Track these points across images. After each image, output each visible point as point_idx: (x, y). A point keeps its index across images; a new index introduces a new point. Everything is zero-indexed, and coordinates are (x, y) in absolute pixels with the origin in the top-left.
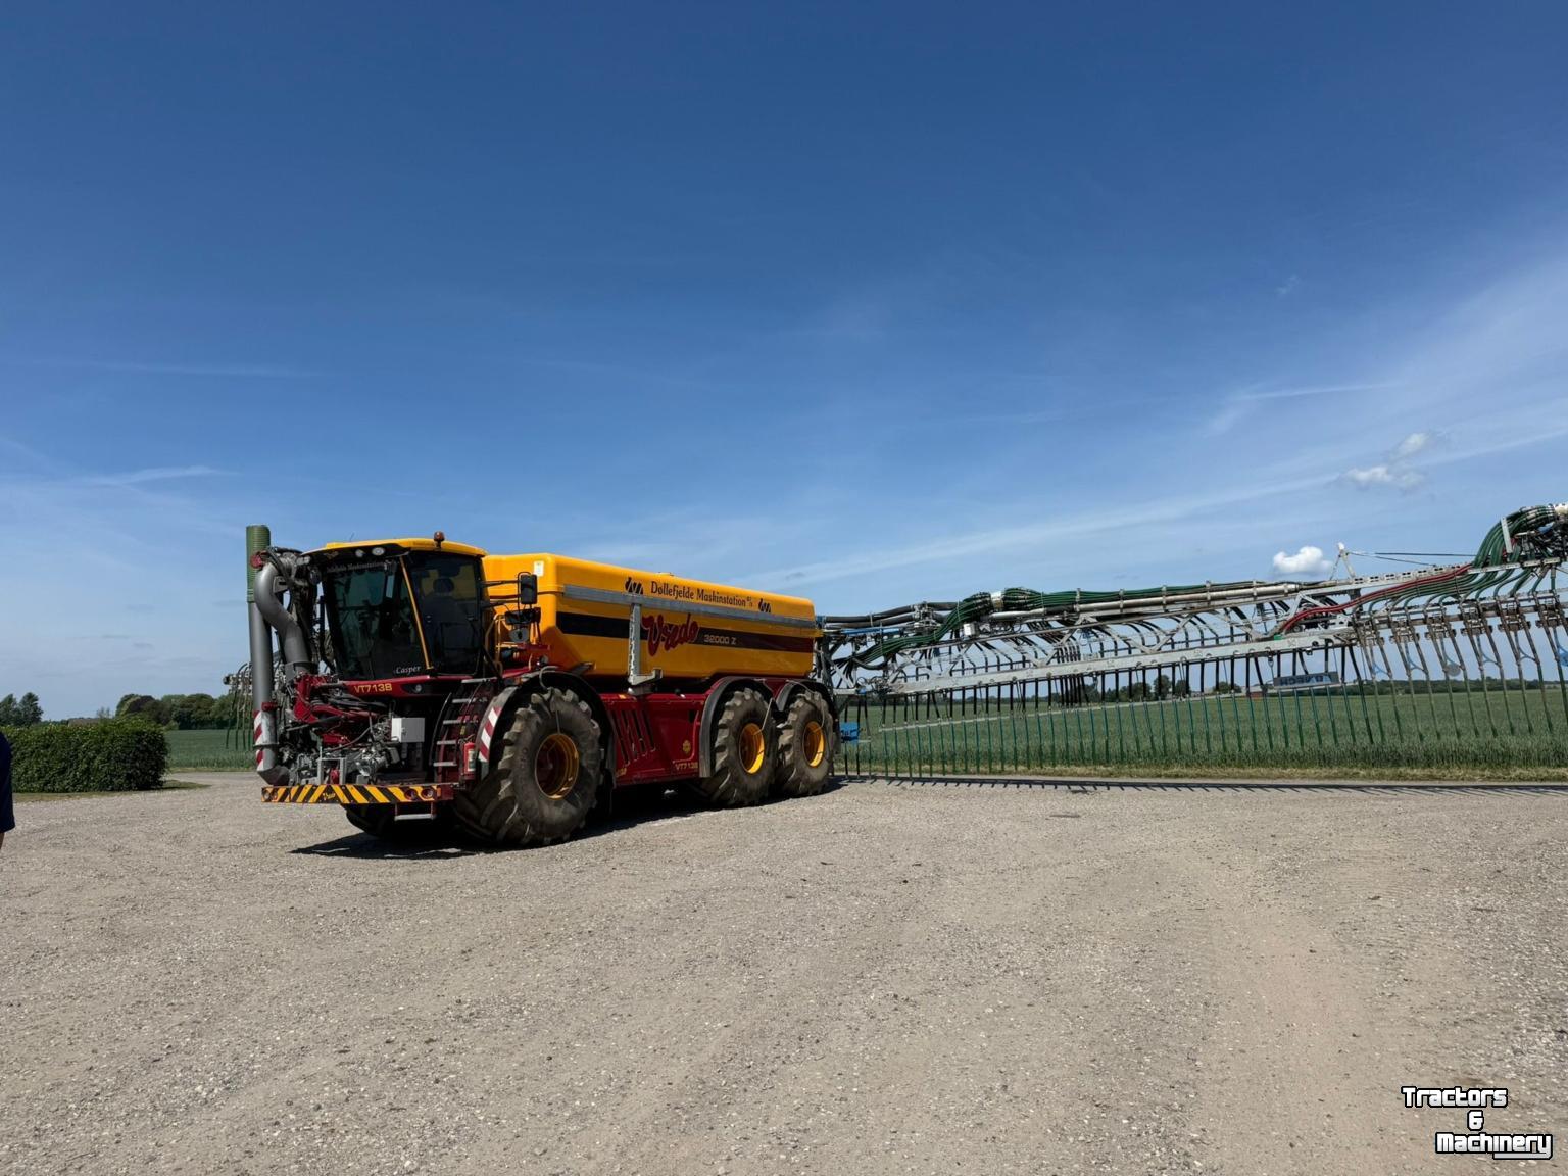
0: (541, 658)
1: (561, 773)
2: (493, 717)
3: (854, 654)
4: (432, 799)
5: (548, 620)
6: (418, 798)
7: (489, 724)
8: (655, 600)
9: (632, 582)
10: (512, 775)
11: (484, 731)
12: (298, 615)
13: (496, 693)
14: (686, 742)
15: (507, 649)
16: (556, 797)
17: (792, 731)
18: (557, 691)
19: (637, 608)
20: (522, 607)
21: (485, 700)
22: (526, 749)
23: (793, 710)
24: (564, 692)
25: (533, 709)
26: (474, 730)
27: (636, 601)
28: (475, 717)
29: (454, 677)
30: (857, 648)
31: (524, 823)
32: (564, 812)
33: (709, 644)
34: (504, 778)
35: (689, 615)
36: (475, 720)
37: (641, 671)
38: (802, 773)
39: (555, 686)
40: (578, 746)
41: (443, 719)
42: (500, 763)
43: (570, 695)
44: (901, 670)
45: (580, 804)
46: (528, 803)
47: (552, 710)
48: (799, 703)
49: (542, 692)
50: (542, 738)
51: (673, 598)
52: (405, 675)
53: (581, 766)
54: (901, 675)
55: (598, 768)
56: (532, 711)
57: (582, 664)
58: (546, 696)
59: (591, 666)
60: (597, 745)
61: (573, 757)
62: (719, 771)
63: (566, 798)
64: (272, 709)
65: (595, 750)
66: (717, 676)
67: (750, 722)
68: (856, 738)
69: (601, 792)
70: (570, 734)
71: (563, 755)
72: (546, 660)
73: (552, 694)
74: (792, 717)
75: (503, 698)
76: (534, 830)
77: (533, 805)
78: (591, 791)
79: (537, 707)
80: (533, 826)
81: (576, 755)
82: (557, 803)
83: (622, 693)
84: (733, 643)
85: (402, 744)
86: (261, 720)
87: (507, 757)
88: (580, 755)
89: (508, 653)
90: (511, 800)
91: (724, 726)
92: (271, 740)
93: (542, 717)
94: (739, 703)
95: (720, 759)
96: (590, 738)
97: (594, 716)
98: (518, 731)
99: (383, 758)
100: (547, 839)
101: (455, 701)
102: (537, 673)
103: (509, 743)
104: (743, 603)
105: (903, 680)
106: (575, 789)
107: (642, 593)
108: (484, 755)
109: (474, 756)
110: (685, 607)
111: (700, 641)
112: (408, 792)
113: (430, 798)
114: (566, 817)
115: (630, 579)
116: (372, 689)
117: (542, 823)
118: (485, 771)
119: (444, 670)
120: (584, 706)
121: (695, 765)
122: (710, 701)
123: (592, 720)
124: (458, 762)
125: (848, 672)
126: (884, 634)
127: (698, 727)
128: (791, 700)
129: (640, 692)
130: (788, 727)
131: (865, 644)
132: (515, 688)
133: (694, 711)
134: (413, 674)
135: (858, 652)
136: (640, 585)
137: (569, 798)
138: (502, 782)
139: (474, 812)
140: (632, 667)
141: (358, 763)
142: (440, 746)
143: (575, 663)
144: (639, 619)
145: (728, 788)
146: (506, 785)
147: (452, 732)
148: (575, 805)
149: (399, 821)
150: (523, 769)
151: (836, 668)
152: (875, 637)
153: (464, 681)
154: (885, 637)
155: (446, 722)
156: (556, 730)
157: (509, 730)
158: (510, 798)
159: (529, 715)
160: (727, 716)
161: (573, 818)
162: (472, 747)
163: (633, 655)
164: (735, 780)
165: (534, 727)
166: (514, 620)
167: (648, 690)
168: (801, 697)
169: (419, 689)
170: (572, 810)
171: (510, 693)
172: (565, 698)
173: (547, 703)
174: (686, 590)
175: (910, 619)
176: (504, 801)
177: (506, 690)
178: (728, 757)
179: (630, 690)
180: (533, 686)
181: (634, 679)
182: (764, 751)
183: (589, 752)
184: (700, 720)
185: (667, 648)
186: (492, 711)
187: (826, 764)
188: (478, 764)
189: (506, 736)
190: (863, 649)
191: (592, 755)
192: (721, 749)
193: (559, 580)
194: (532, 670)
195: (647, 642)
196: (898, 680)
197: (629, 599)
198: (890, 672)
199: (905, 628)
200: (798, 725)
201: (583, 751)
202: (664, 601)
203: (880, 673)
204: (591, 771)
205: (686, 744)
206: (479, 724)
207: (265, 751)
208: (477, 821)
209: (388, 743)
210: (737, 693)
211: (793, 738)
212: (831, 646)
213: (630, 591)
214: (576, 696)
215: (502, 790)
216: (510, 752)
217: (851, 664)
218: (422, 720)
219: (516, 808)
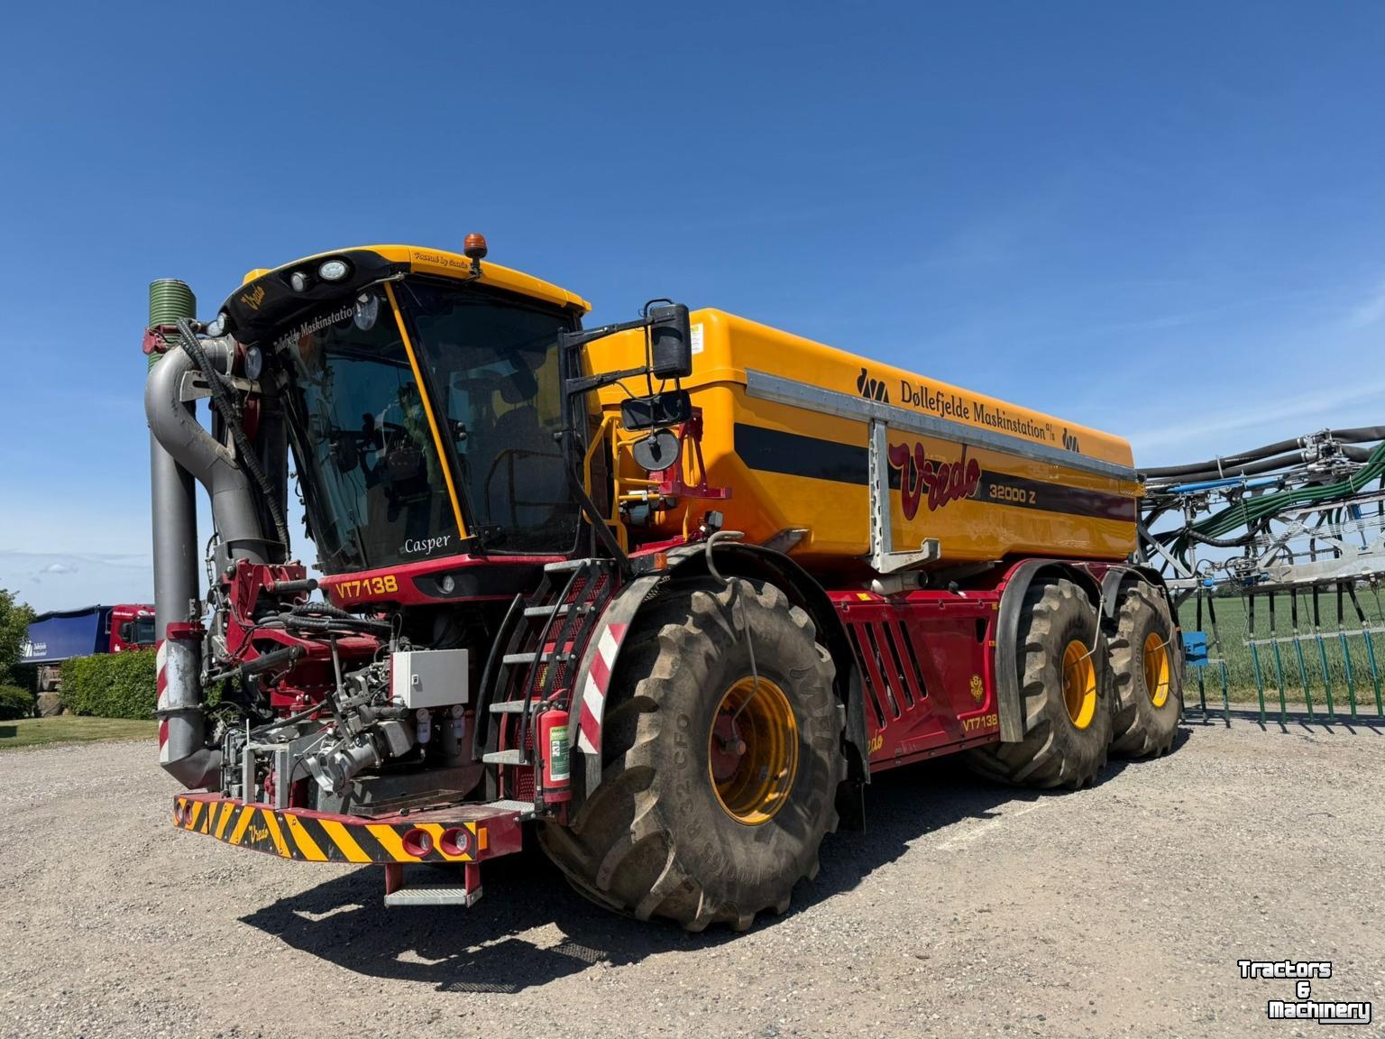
0: (708, 514)
1: (763, 758)
2: (607, 646)
3: (1189, 524)
4: (466, 858)
5: (717, 440)
6: (433, 851)
7: (599, 660)
8: (907, 413)
9: (869, 378)
10: (657, 780)
11: (590, 678)
12: (237, 446)
13: (616, 591)
14: (976, 678)
15: (639, 502)
16: (757, 817)
17: (1129, 650)
18: (746, 585)
19: (879, 427)
20: (657, 384)
21: (589, 607)
22: (685, 717)
23: (1127, 615)
24: (759, 589)
25: (695, 625)
26: (569, 675)
27: (877, 415)
28: (569, 645)
29: (526, 558)
30: (1193, 515)
31: (691, 889)
32: (777, 852)
33: (996, 501)
34: (641, 789)
35: (965, 446)
36: (567, 655)
37: (896, 546)
38: (1147, 720)
39: (742, 574)
40: (794, 700)
41: (502, 651)
42: (629, 753)
43: (771, 594)
44: (1281, 544)
45: (808, 828)
46: (698, 843)
47: (739, 627)
48: (1132, 604)
49: (713, 587)
50: (721, 688)
51: (937, 414)
52: (420, 556)
53: (804, 746)
54: (1281, 553)
55: (836, 748)
56: (695, 631)
57: (788, 532)
58: (724, 597)
59: (805, 537)
60: (830, 696)
61: (785, 727)
62: (1035, 728)
63: (776, 819)
64: (191, 636)
65: (828, 708)
66: (1012, 558)
67: (1073, 638)
68: (1204, 656)
69: (845, 801)
70: (777, 677)
71: (764, 719)
72: (718, 519)
73: (736, 590)
74: (1125, 626)
75: (629, 602)
76: (715, 903)
77: (709, 846)
78: (827, 798)
79: (706, 622)
80: (712, 894)
81: (791, 721)
82: (761, 833)
83: (863, 590)
84: (1031, 501)
85: (413, 711)
86: (169, 659)
87: (644, 738)
88: (800, 720)
89: (641, 512)
90: (660, 840)
91: (1035, 648)
92: (186, 699)
93: (715, 642)
94: (1055, 605)
95: (1036, 708)
96: (818, 684)
97: (820, 639)
98: (667, 677)
99: (368, 747)
100: (745, 919)
101: (529, 612)
102: (701, 546)
103: (649, 705)
104: (1039, 433)
105: (1286, 560)
106: (797, 796)
107: (886, 400)
108: (590, 737)
109: (564, 742)
110: (958, 433)
111: (985, 496)
112: (413, 837)
113: (460, 854)
114: (781, 863)
115: (864, 371)
116: (363, 589)
117: (732, 886)
118: (593, 776)
119: (500, 541)
120: (801, 617)
121: (992, 721)
122: (1007, 605)
123: (818, 647)
124: (529, 754)
125: (1179, 550)
126: (1243, 489)
127: (993, 649)
128: (1121, 600)
129: (896, 586)
130: (1122, 644)
131: (1206, 507)
132: (656, 579)
133: (982, 622)
134: (437, 553)
135: (1196, 521)
136: (882, 385)
137: (784, 818)
138: (638, 797)
139: (584, 860)
140: (879, 538)
141: (311, 761)
142: (498, 716)
143: (776, 530)
144: (885, 452)
145: (1052, 758)
146: (646, 804)
147: (520, 681)
148: (798, 833)
149: (394, 908)
150: (681, 766)
151: (1158, 546)
152: (1229, 496)
153: (548, 567)
154: (1247, 495)
155: (508, 659)
156: (746, 670)
157: (646, 673)
158: (657, 835)
159: (690, 639)
160: (1039, 630)
161: (795, 862)
162: (561, 722)
163: (878, 518)
164: (1062, 742)
165: (700, 665)
166: (641, 418)
167: (910, 581)
168: (1134, 593)
169: (449, 585)
170: (793, 845)
171: (646, 590)
172: (761, 599)
173: (726, 611)
174: (957, 403)
175: (1297, 460)
176: (644, 843)
177: (636, 583)
178: (1048, 702)
179: (876, 583)
180: (691, 574)
181: (882, 562)
182: (1096, 688)
183: (818, 713)
184: (993, 637)
185: (933, 507)
186: (607, 631)
187: (1174, 702)
188: (576, 759)
189: (641, 689)
190: (1202, 516)
191: (825, 719)
192: (1035, 689)
193: (735, 360)
194: (691, 542)
195: (899, 492)
196: (1278, 562)
197: (866, 410)
198: (1261, 550)
199: (1287, 476)
200: (1137, 639)
201: (805, 713)
202: (923, 418)
203: (1241, 551)
204: (823, 754)
205: (976, 682)
206: (578, 662)
207: (172, 720)
208: (592, 879)
209: (386, 710)
210: (1048, 586)
211: (1130, 663)
212: (1145, 515)
213: (867, 395)
214: (784, 597)
215: (637, 819)
216: (653, 725)
217: (1182, 541)
218: (463, 654)
219: (671, 857)
